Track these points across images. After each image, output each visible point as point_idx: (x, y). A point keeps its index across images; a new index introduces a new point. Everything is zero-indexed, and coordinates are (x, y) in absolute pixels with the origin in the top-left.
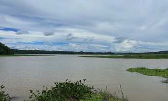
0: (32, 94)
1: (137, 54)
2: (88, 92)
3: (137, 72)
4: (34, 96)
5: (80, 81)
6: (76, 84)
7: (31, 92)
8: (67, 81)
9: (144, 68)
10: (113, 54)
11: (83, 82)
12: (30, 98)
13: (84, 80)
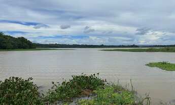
0: (53, 85)
1: (165, 46)
2: (101, 84)
3: (157, 66)
4: (55, 87)
5: (94, 75)
6: (90, 77)
7: (53, 83)
8: (83, 75)
9: (166, 63)
10: (137, 46)
11: (96, 76)
12: (52, 88)
13: (98, 74)
